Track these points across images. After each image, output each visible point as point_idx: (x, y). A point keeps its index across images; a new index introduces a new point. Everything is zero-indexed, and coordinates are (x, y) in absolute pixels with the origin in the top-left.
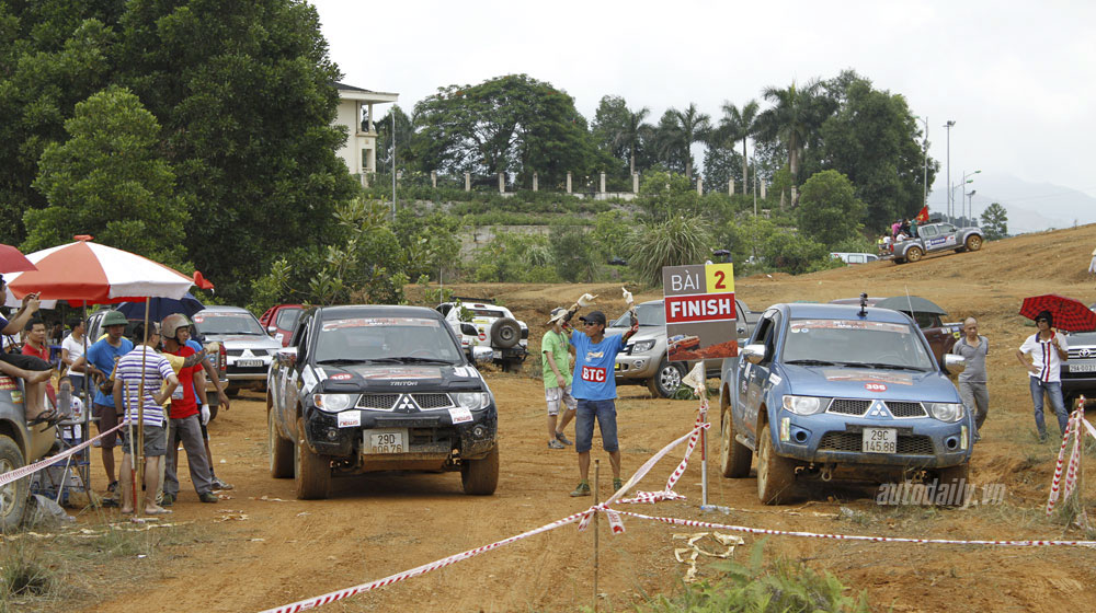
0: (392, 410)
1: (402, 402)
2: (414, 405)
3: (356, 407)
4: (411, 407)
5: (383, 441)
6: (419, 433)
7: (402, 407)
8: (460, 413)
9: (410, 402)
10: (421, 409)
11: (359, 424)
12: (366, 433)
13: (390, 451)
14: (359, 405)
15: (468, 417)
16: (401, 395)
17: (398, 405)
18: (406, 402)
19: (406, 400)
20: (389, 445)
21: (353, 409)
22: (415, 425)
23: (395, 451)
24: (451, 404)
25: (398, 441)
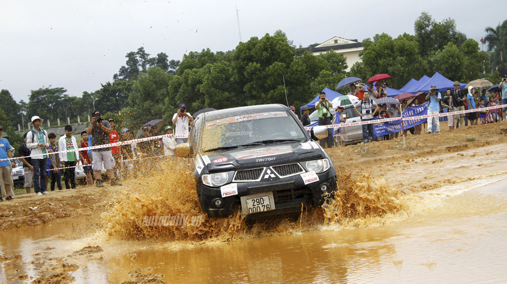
0: (259, 180)
1: (266, 173)
2: (275, 174)
3: (233, 181)
4: (273, 176)
5: (256, 203)
6: (281, 194)
7: (267, 177)
8: (309, 176)
9: (272, 172)
10: (281, 177)
11: (237, 193)
12: (243, 199)
13: (262, 210)
14: (235, 179)
15: (316, 178)
16: (265, 168)
17: (264, 176)
18: (269, 173)
19: (269, 171)
20: (260, 206)
21: (231, 182)
22: (278, 189)
23: (265, 210)
24: (302, 170)
25: (266, 202)
